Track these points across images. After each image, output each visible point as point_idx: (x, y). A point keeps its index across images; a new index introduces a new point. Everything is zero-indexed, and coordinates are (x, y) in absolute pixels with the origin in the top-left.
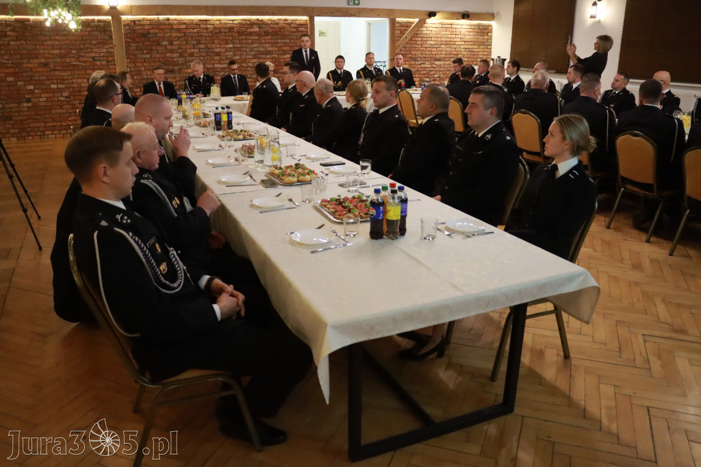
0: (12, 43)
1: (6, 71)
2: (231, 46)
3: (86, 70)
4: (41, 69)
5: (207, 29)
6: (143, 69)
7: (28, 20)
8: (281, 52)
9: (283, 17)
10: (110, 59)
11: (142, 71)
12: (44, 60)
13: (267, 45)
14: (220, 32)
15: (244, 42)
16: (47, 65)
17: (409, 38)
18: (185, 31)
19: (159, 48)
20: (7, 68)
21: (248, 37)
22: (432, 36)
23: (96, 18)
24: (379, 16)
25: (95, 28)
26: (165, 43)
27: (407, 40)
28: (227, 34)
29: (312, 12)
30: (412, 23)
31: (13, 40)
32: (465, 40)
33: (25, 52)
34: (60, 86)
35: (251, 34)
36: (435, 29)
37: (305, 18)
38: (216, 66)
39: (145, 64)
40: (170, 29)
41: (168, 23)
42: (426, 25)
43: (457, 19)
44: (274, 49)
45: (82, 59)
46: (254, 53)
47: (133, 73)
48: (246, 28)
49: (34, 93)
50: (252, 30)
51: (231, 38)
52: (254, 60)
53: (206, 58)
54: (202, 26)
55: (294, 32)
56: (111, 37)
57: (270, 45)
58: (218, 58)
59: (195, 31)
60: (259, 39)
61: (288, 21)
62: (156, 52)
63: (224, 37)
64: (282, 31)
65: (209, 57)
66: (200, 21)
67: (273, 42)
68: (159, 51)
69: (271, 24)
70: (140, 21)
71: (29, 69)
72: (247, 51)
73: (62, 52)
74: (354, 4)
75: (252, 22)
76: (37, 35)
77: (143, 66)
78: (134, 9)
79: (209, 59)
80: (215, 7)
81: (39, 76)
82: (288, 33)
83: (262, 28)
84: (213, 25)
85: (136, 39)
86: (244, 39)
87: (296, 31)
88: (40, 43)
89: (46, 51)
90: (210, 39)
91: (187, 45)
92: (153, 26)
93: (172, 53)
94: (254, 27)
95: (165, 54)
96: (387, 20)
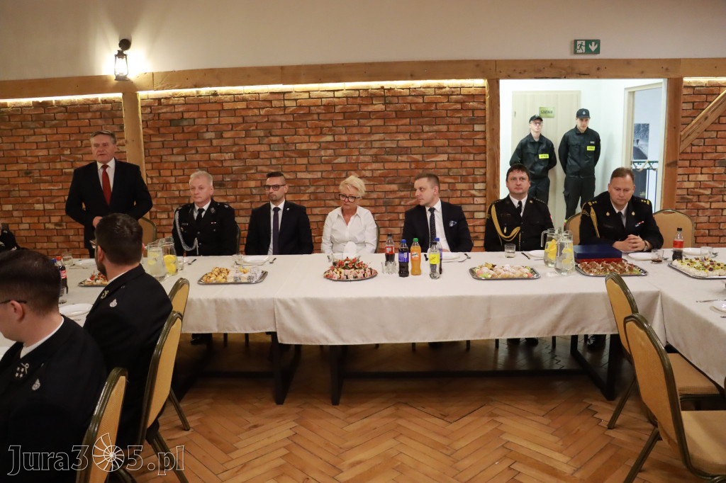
2: (329, 138)
4: (21, 181)
5: (285, 107)
6: (172, 180)
7: (5, 106)
8: (430, 150)
9: (434, 82)
11: (170, 183)
12: (25, 167)
13: (401, 137)
14: (310, 114)
15: (355, 130)
16: (30, 173)
17: (712, 118)
18: (243, 113)
19: (199, 144)
21: (362, 121)
23: (100, 97)
24: (642, 74)
25: (98, 113)
26: (210, 135)
27: (708, 123)
28: (321, 117)
29: (495, 71)
30: (720, 86)
34: (48, 207)
35: (368, 116)
37: (481, 82)
38: (300, 175)
39: (175, 173)
40: (219, 111)
41: (215, 100)
44: (416, 143)
46: (373, 151)
47: (157, 188)
48: (360, 105)
49: (13, 216)
50: (371, 108)
51: (329, 124)
52: (375, 166)
53: (282, 161)
54: (275, 103)
55: (457, 110)
56: (122, 127)
57: (407, 136)
58: (304, 161)
59: (262, 112)
60: (384, 125)
61: (444, 90)
62: (194, 152)
63: (317, 122)
64: (433, 108)
65: (287, 159)
66: (272, 93)
67: (413, 130)
68: (199, 149)
69: (410, 95)
70: (169, 98)
71: (7, 180)
72: (360, 148)
73: (51, 153)
74: (588, 51)
75: (371, 94)
76: (17, 128)
77: (172, 176)
78: (157, 80)
79: (287, 163)
80: (298, 67)
81: (19, 190)
82: (443, 113)
83: (390, 103)
84: (296, 100)
85: (162, 130)
86: (354, 126)
87: (462, 109)
88: (20, 140)
89: (28, 152)
90: (288, 126)
91: (248, 138)
92: (189, 106)
93: (221, 152)
94: (374, 102)
95: (210, 154)
96: (661, 82)
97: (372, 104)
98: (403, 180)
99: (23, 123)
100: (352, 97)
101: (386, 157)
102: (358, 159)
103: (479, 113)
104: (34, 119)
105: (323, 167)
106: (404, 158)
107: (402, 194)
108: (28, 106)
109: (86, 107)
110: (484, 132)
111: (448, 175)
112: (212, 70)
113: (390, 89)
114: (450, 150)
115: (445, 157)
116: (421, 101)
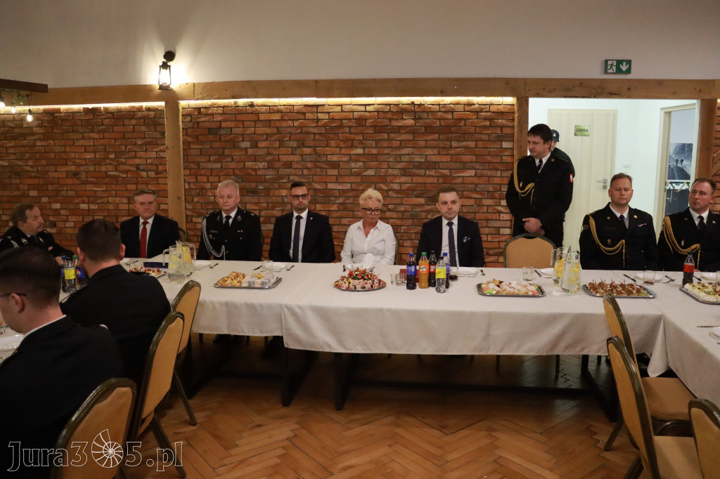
0: (39, 143)
1: (30, 181)
2: (360, 151)
3: (126, 184)
4: (70, 181)
5: (318, 120)
6: (208, 186)
7: (58, 111)
8: (458, 165)
9: (463, 99)
10: (160, 168)
11: (206, 189)
12: (73, 168)
13: (429, 152)
14: (341, 126)
15: (385, 144)
16: (78, 174)
18: (278, 124)
19: (235, 153)
20: (31, 178)
21: (392, 135)
23: (145, 105)
24: (674, 95)
25: (143, 120)
26: (245, 144)
28: (353, 130)
29: (525, 89)
31: (40, 139)
33: (52, 156)
34: (93, 207)
35: (398, 130)
37: (510, 100)
38: (330, 186)
39: (211, 179)
40: (255, 122)
41: (252, 110)
44: (444, 159)
45: (122, 167)
46: (402, 165)
47: (194, 193)
48: (390, 119)
49: (60, 214)
50: (401, 123)
51: (361, 138)
52: (403, 179)
53: (313, 172)
54: (309, 116)
55: (485, 127)
56: (163, 134)
57: (436, 151)
58: (335, 172)
59: (296, 124)
60: (414, 140)
61: (473, 107)
62: (230, 159)
63: (348, 135)
64: (461, 125)
65: (319, 170)
66: (306, 106)
67: (441, 146)
68: (234, 157)
69: (439, 111)
70: (208, 108)
71: (56, 180)
72: (389, 162)
73: (97, 156)
74: (619, 71)
75: (402, 109)
76: (68, 132)
77: (208, 182)
78: (198, 90)
79: (318, 174)
80: (332, 81)
81: (67, 190)
82: (472, 130)
83: (420, 118)
84: (329, 113)
85: (201, 138)
86: (384, 140)
87: (490, 126)
88: (70, 143)
89: (77, 154)
90: (321, 138)
91: (282, 149)
92: (228, 116)
93: (255, 161)
94: (404, 118)
95: (245, 162)
96: (695, 103)
97: (403, 119)
98: (430, 194)
99: (74, 128)
100: (383, 112)
101: (415, 171)
102: (386, 172)
103: (506, 131)
104: (83, 124)
105: (352, 179)
106: (432, 173)
107: (429, 207)
108: (78, 112)
109: (131, 114)
110: (512, 149)
111: (475, 191)
112: (249, 82)
113: (420, 105)
114: (477, 166)
115: (472, 173)
116: (449, 116)
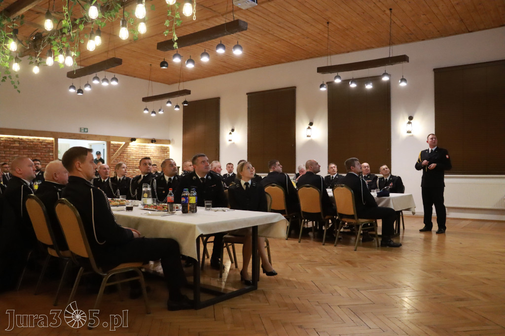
9: (37, 138)
15: (8, 152)
17: (119, 154)
21: (11, 150)
22: (133, 153)
24: (100, 140)
27: (118, 156)
29: (57, 135)
30: (120, 145)
32: (153, 156)
35: (13, 148)
36: (135, 149)
37: (52, 139)
42: (129, 146)
43: (148, 143)
48: (10, 144)
50: (14, 145)
55: (44, 148)
60: (19, 151)
61: (40, 141)
64: (36, 147)
69: (28, 141)
74: (84, 131)
75: (14, 140)
82: (40, 149)
83: (21, 144)
87: (46, 147)
94: (16, 143)
96: (105, 143)
100: (7, 140)
103: (51, 149)
110: (53, 155)
113: (21, 139)
116: (32, 144)
